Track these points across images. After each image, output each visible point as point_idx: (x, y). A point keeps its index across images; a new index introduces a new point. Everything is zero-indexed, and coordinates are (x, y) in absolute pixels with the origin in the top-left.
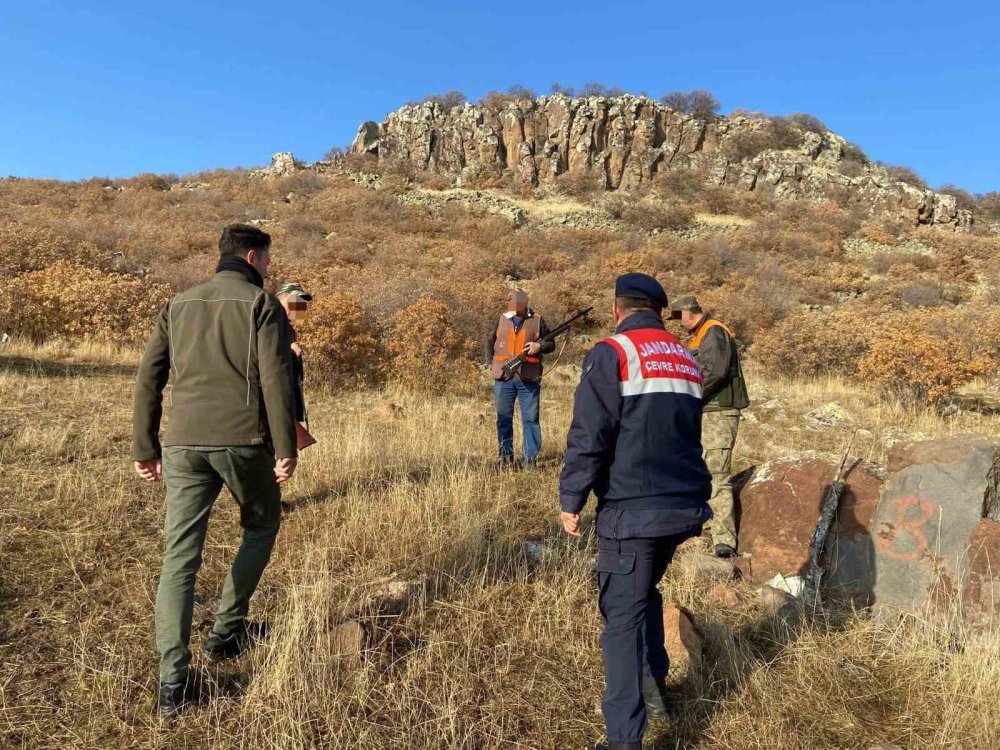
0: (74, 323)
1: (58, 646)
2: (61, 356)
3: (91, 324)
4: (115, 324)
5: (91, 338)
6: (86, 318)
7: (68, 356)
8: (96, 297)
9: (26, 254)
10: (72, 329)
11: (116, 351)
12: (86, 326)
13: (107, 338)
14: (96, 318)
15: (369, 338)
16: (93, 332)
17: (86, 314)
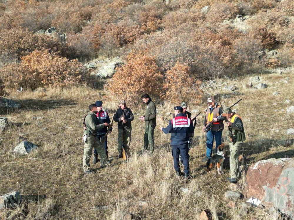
0: (45, 81)
1: (72, 218)
2: (43, 96)
3: (51, 80)
4: (60, 79)
5: (52, 86)
6: (49, 78)
7: (45, 95)
8: (52, 69)
9: (20, 43)
10: (45, 83)
11: (61, 90)
12: (49, 81)
13: (57, 86)
14: (52, 78)
15: (159, 75)
16: (52, 84)
17: (49, 76)
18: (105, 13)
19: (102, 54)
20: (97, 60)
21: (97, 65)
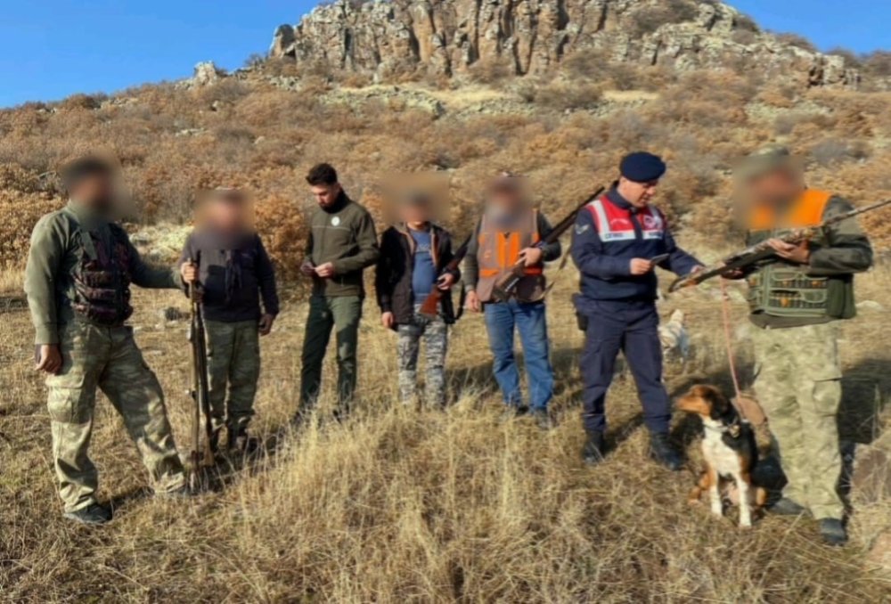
18: (172, 151)
19: (165, 217)
20: (152, 228)
21: (153, 237)
